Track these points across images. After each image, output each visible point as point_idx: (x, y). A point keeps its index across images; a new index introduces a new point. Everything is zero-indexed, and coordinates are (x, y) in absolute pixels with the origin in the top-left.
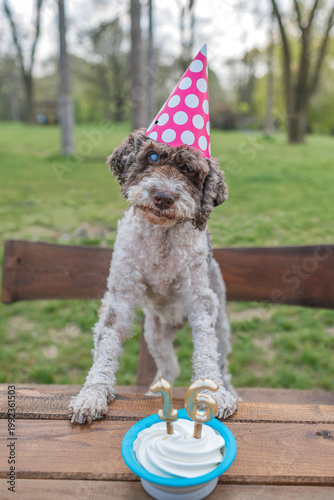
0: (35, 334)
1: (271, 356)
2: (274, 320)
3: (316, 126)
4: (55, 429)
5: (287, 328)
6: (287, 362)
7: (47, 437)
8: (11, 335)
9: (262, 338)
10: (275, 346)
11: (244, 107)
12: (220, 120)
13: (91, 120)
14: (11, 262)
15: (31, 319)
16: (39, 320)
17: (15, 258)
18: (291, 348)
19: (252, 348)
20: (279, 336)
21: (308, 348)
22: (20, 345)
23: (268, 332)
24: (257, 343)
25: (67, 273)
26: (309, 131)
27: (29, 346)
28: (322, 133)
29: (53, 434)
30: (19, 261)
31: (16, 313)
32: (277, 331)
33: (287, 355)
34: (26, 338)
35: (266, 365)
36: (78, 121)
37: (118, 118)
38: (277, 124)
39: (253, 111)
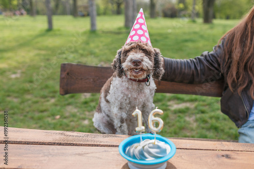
0: (78, 114)
1: (195, 125)
2: (196, 108)
3: (218, 15)
4: (84, 150)
5: (203, 112)
6: (203, 128)
7: (80, 154)
8: (67, 114)
9: (190, 117)
10: (196, 121)
11: (181, 6)
12: (169, 13)
13: (105, 14)
14: (64, 75)
15: (76, 107)
16: (80, 108)
17: (66, 72)
18: (205, 122)
19: (185, 121)
20: (199, 116)
21: (213, 122)
22: (71, 119)
23: (193, 114)
24: (187, 119)
25: (92, 80)
26: (214, 17)
27: (75, 119)
28: (221, 18)
29: (83, 153)
30: (68, 74)
31: (69, 104)
32: (198, 113)
33: (202, 125)
34: (74, 116)
35: (192, 130)
36: (99, 14)
37: (118, 12)
38: (198, 15)
39: (186, 8)
